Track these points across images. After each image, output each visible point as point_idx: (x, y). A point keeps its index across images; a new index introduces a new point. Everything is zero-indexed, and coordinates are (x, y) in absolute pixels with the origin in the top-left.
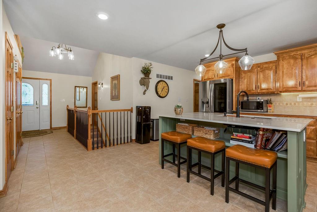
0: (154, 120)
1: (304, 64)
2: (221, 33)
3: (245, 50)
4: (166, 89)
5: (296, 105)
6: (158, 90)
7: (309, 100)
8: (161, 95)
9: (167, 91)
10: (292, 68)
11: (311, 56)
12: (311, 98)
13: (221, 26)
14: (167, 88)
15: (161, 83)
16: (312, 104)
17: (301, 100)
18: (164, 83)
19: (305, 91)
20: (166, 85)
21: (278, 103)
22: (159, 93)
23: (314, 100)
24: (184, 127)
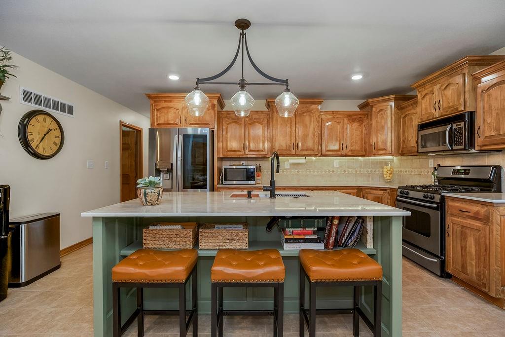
0: (20, 223)
1: (297, 120)
2: (243, 38)
3: (285, 82)
4: (57, 137)
5: (285, 173)
6: (30, 137)
7: (296, 166)
8: (40, 151)
9: (58, 141)
10: (287, 125)
11: (304, 113)
12: (298, 164)
13: (243, 25)
14: (58, 133)
15: (40, 118)
16: (298, 172)
17: (289, 167)
18: (49, 119)
19: (297, 155)
20: (54, 126)
21: (265, 170)
22: (34, 145)
23: (300, 167)
24: (169, 233)
